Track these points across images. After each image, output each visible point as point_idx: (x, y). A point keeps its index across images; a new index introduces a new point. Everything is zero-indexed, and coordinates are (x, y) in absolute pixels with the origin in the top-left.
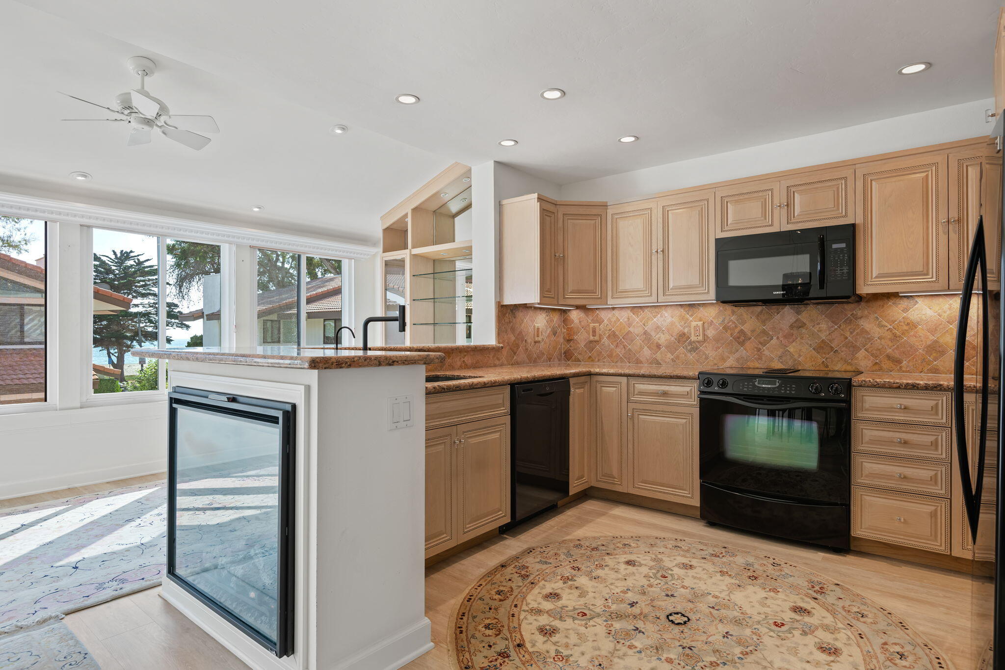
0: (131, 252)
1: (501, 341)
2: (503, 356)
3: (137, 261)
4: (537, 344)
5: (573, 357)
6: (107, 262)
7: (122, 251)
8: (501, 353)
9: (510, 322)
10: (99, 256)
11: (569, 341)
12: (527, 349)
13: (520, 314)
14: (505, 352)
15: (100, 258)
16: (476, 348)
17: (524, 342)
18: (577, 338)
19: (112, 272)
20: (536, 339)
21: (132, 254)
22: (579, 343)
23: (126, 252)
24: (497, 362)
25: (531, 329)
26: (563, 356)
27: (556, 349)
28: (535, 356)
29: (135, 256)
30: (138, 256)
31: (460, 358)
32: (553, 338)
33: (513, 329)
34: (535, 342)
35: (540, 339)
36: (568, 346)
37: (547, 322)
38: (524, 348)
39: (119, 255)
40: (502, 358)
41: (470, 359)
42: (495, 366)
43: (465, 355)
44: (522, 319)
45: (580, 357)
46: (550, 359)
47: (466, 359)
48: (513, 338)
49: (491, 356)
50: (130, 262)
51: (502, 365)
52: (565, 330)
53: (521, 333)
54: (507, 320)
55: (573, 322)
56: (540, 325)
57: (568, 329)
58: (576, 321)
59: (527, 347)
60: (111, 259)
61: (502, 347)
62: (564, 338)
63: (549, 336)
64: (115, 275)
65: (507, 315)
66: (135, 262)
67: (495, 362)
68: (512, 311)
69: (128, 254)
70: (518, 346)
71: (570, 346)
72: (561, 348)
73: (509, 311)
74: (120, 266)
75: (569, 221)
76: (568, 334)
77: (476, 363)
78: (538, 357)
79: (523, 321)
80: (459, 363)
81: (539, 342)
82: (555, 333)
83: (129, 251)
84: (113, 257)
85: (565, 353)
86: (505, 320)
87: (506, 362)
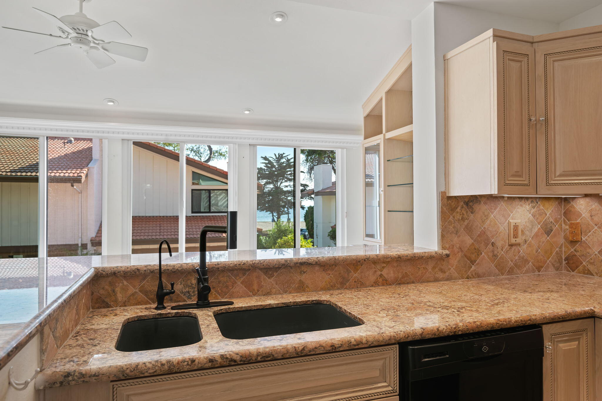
0: (284, 154)
1: (447, 246)
2: (452, 267)
3: (287, 159)
4: (514, 248)
5: (581, 268)
6: (272, 161)
7: (279, 154)
8: (448, 262)
9: (463, 219)
10: (268, 157)
11: (573, 242)
12: (495, 256)
13: (482, 208)
14: (454, 261)
15: (268, 159)
16: (400, 258)
17: (490, 246)
18: (586, 240)
19: (274, 166)
20: (513, 241)
21: (284, 155)
22: (590, 248)
23: (281, 154)
24: (440, 275)
25: (503, 228)
26: (564, 262)
27: (551, 253)
28: (510, 264)
29: (286, 156)
30: (287, 156)
31: (375, 271)
32: (544, 238)
33: (469, 229)
34: (511, 245)
35: (519, 240)
36: (572, 250)
37: (534, 216)
38: (491, 254)
39: (277, 156)
40: (449, 269)
41: (392, 272)
42: (436, 280)
43: (383, 267)
44: (486, 214)
45: (591, 268)
46: (539, 269)
47: (385, 272)
48: (469, 241)
49: (430, 268)
50: (283, 160)
51: (449, 279)
52: (567, 227)
53: (483, 233)
54: (459, 217)
55: (579, 215)
56: (519, 221)
57: (571, 226)
58: (585, 214)
59: (496, 252)
60: (274, 159)
61: (448, 256)
62: (566, 238)
63: (536, 235)
64: (276, 168)
65: (458, 209)
66: (286, 159)
67: (437, 275)
68: (467, 204)
69: (282, 155)
70: (479, 252)
71: (575, 250)
72: (561, 251)
73: (462, 203)
74: (278, 163)
75: (556, 64)
76: (572, 233)
77: (403, 277)
78: (516, 265)
79: (487, 217)
80: (372, 278)
81: (519, 245)
82: (548, 232)
83: (282, 153)
84: (275, 157)
85: (566, 259)
86: (454, 217)
87: (456, 275)
